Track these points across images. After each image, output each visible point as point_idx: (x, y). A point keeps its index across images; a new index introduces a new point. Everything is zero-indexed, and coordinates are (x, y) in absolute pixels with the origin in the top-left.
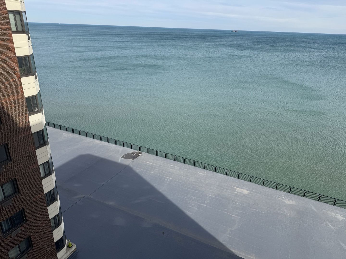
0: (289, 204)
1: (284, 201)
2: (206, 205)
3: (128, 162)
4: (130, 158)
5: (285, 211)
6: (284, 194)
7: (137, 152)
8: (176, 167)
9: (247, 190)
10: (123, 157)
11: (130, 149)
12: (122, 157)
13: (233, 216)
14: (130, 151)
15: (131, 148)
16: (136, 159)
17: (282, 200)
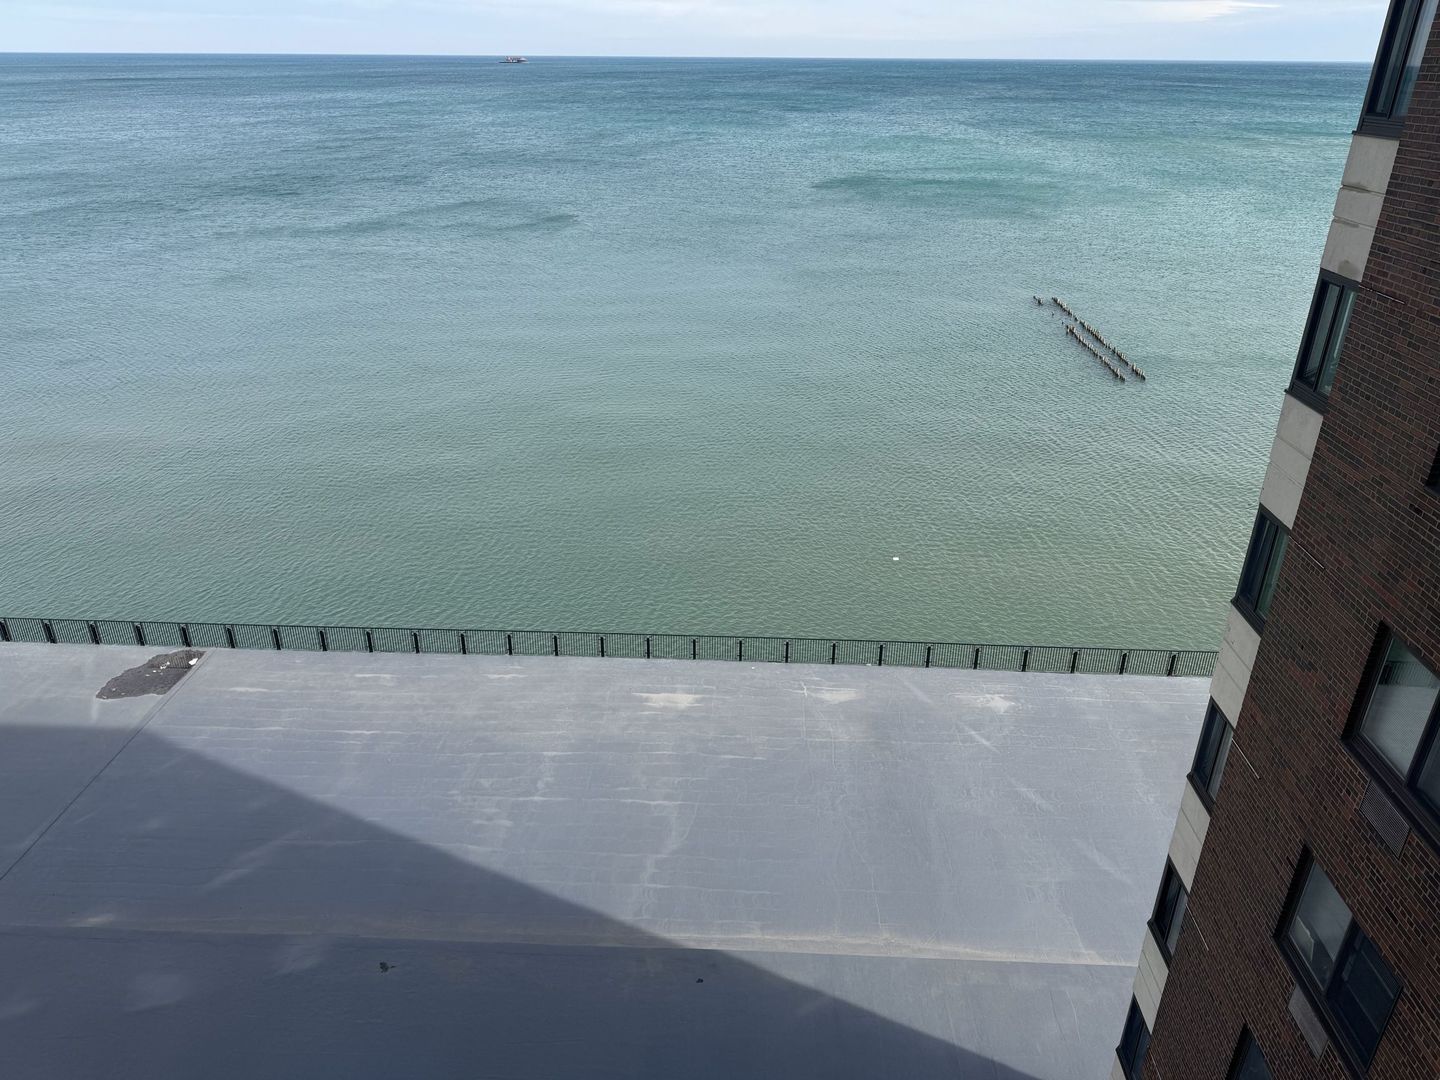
0: (836, 702)
1: (819, 696)
2: (544, 795)
3: (138, 711)
4: (144, 691)
5: (829, 732)
6: (815, 673)
7: (176, 654)
8: (384, 678)
9: (689, 692)
10: (107, 692)
11: (136, 649)
12: (99, 696)
13: (656, 807)
14: (137, 656)
15: (141, 641)
16: (175, 688)
17: (813, 695)
